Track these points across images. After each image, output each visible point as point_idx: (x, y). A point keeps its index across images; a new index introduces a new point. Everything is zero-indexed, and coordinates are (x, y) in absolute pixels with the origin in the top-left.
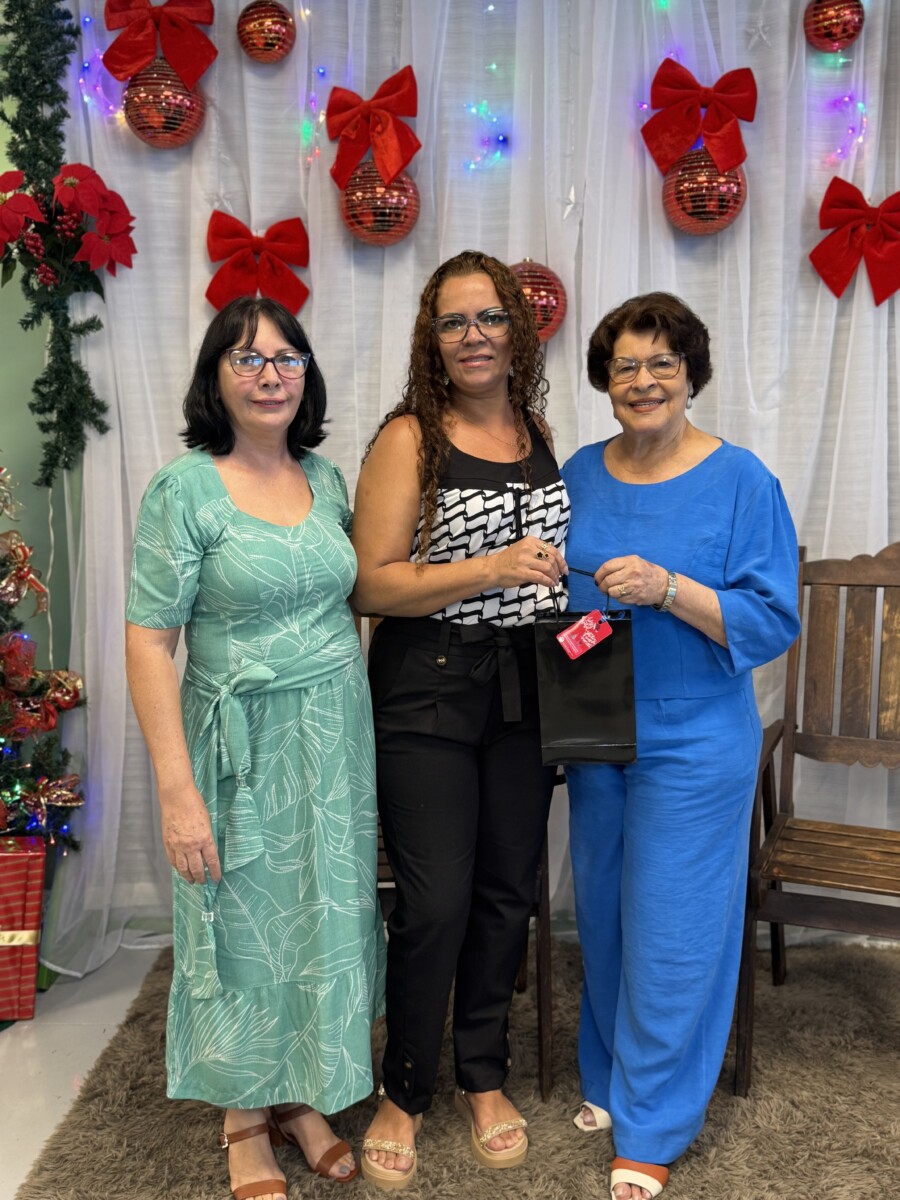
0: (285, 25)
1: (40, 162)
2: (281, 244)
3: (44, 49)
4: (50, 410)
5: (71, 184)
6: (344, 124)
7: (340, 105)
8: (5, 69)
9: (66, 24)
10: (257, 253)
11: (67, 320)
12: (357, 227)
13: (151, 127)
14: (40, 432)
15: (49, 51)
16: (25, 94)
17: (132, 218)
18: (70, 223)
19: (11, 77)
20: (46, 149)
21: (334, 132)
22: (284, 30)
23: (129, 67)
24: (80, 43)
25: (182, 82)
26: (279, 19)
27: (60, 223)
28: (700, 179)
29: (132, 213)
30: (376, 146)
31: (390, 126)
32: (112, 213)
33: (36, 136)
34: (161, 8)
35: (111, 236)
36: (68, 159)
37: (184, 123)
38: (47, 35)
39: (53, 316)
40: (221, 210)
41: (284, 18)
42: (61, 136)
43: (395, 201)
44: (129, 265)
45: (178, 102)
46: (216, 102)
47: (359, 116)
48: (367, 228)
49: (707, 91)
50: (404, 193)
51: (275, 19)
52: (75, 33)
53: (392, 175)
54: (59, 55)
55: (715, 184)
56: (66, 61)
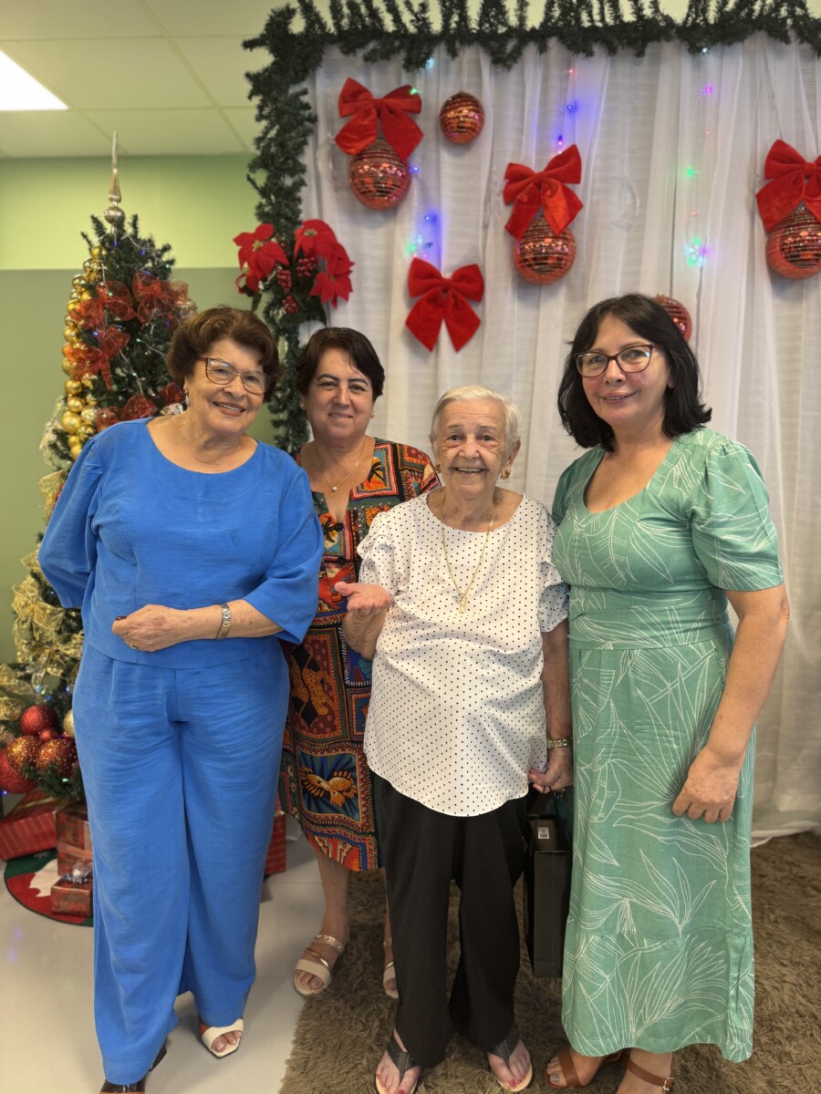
0: (477, 112)
1: (283, 220)
2: (464, 284)
3: (289, 133)
4: (282, 411)
5: (311, 235)
6: (519, 191)
7: (516, 175)
8: (258, 148)
9: (307, 113)
10: (445, 291)
11: (298, 342)
12: (527, 269)
13: (371, 192)
14: (272, 428)
15: (293, 134)
16: (272, 168)
17: (352, 264)
18: (309, 265)
19: (262, 154)
20: (287, 210)
21: (509, 197)
22: (477, 117)
23: (357, 144)
24: (317, 127)
25: (398, 156)
26: (475, 108)
27: (302, 265)
28: (804, 233)
29: (352, 258)
30: (546, 207)
31: (560, 189)
32: (339, 259)
33: (280, 200)
34: (381, 100)
35: (337, 276)
36: (303, 217)
37: (396, 188)
38: (292, 121)
39: (288, 339)
40: (419, 257)
41: (477, 106)
42: (299, 200)
43: (559, 248)
44: (346, 298)
45: (393, 172)
46: (419, 175)
47: (531, 185)
48: (534, 270)
49: (811, 165)
50: (566, 242)
51: (471, 107)
52: (314, 120)
53: (561, 227)
54: (300, 137)
55: (815, 238)
56: (305, 143)
